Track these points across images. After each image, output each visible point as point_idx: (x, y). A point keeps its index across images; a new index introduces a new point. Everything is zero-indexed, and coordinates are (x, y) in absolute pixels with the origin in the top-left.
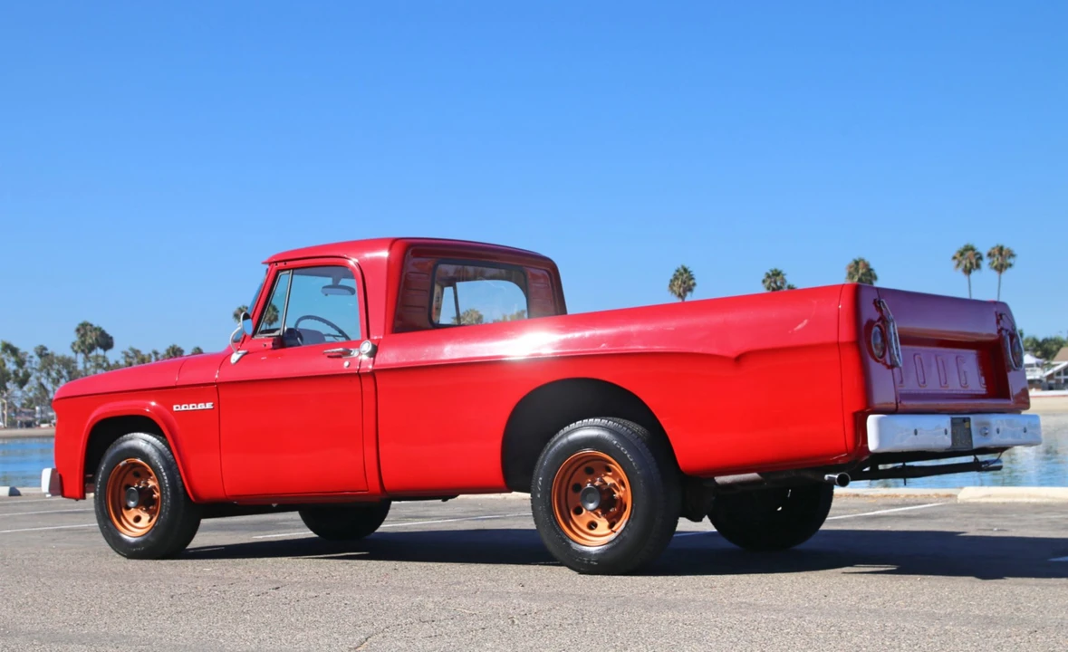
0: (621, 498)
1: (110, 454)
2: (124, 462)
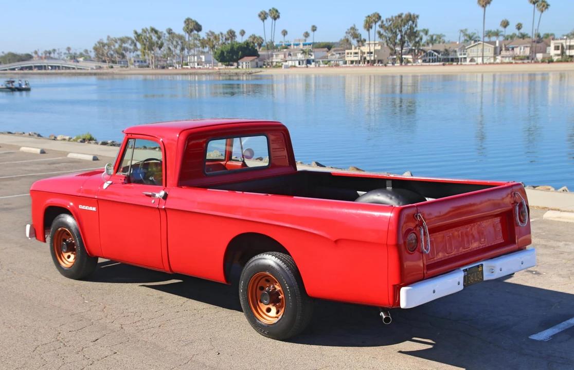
1: (55, 223)
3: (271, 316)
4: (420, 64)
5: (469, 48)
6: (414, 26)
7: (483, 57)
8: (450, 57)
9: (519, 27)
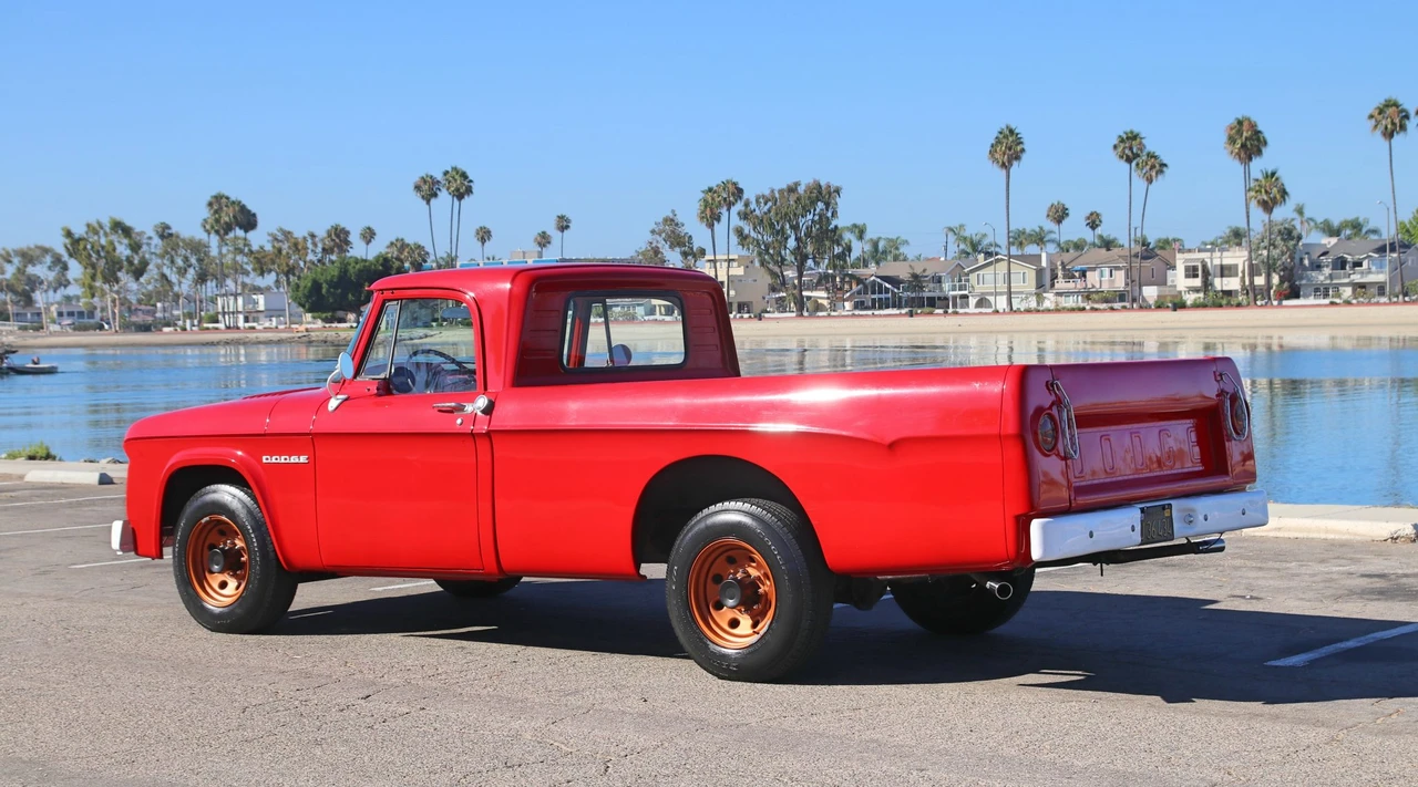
0: (766, 593)
1: (191, 507)
2: (207, 519)
3: (739, 634)
4: (850, 313)
5: (972, 271)
6: (829, 214)
7: (1010, 293)
8: (926, 294)
9: (1094, 222)
